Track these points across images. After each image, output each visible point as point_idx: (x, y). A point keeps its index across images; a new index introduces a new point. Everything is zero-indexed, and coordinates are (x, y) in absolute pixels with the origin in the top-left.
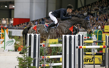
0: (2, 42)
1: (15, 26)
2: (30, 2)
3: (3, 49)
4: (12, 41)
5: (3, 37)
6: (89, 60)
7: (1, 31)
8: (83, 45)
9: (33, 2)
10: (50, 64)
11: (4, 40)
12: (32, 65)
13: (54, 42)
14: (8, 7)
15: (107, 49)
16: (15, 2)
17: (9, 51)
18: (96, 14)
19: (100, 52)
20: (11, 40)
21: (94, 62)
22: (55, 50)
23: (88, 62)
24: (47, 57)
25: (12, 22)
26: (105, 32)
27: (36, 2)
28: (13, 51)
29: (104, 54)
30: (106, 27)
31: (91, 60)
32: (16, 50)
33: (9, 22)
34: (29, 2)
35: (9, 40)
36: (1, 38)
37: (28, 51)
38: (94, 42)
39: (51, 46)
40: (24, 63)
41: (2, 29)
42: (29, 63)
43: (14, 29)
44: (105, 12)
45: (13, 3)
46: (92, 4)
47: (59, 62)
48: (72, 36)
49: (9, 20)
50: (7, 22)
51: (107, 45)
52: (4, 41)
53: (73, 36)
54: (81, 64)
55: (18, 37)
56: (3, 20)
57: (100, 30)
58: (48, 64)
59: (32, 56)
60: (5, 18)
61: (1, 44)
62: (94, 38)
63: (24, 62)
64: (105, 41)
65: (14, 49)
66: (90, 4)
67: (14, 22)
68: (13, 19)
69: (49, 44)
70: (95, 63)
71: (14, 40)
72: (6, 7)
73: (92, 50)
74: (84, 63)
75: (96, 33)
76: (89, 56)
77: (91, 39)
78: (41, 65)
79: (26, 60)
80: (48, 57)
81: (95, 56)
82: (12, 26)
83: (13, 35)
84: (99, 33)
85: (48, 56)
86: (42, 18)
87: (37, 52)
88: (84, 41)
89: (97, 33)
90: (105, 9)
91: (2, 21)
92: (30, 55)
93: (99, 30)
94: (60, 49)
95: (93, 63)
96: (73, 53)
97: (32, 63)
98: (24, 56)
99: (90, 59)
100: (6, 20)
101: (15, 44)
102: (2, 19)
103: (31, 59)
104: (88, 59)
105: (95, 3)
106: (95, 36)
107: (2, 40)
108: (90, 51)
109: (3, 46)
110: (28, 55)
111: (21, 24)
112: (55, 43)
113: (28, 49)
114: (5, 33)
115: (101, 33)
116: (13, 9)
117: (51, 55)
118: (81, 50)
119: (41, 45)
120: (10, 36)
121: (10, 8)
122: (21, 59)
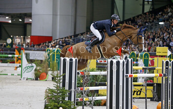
0: (17, 68)
2: (53, 15)
3: (20, 76)
4: (32, 66)
5: (17, 61)
6: (136, 93)
7: (15, 53)
8: (132, 73)
9: (56, 15)
10: (91, 98)
11: (20, 64)
12: (67, 99)
14: (23, 20)
15: (164, 78)
16: (32, 14)
17: (27, 80)
20: (30, 65)
21: (146, 95)
24: (85, 88)
25: (28, 41)
27: (60, 15)
28: (33, 80)
31: (139, 92)
32: (36, 79)
33: (24, 41)
35: (27, 66)
37: (61, 81)
38: (143, 69)
41: (16, 50)
42: (63, 96)
43: (31, 50)
44: (151, 28)
46: (134, 18)
49: (24, 39)
50: (21, 41)
52: (20, 66)
53: (121, 61)
54: (130, 97)
55: (40, 62)
56: (17, 38)
57: (146, 53)
58: (89, 98)
59: (67, 87)
60: (19, 35)
61: (15, 70)
63: (56, 94)
65: (33, 77)
66: (130, 19)
67: (31, 41)
68: (29, 37)
71: (34, 64)
72: (20, 20)
74: (133, 96)
76: (139, 87)
78: (79, 99)
79: (60, 93)
81: (148, 87)
85: (88, 88)
87: (73, 81)
90: (152, 25)
91: (16, 40)
92: (64, 85)
94: (99, 78)
96: (121, 84)
97: (67, 96)
98: (57, 86)
100: (21, 38)
101: (35, 70)
102: (15, 37)
103: (66, 90)
105: (138, 16)
106: (142, 60)
107: (17, 65)
110: (61, 86)
111: (42, 44)
113: (62, 77)
114: (22, 56)
115: (148, 57)
116: (30, 24)
118: (130, 79)
119: (78, 73)
121: (25, 22)
122: (52, 91)
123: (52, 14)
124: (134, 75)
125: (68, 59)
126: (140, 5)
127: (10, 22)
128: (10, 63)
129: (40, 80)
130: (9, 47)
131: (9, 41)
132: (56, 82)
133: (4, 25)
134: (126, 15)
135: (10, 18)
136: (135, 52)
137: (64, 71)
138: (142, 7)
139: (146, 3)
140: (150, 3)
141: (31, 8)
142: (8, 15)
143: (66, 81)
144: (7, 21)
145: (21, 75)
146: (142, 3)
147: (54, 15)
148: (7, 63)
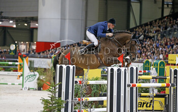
0: (20, 77)
1: (39, 54)
2: (61, 19)
3: (21, 86)
4: (35, 75)
5: (20, 69)
6: (145, 105)
7: (18, 60)
8: (137, 83)
9: (65, 19)
10: (89, 109)
11: (22, 73)
12: (63, 110)
13: (95, 78)
14: (29, 25)
15: (172, 88)
16: (39, 18)
17: (29, 89)
18: (156, 37)
19: (161, 93)
20: (33, 73)
21: (153, 107)
22: (97, 89)
23: (145, 108)
24: (84, 99)
25: (34, 47)
26: (169, 64)
27: (69, 19)
28: (36, 90)
29: (167, 96)
30: (171, 56)
31: (148, 105)
32: (39, 89)
33: (30, 47)
34: (59, 19)
35: (29, 74)
36: (18, 70)
37: (57, 90)
38: (153, 78)
39: (91, 82)
40: (51, 108)
41: (19, 57)
42: (59, 107)
43: (37, 58)
44: (169, 34)
45: (35, 20)
46: (151, 22)
47: (103, 107)
48: (121, 68)
49: (30, 45)
50: (26, 47)
51: (172, 82)
52: (22, 75)
53: (123, 69)
54: (134, 109)
55: (43, 70)
56: (21, 44)
57: (162, 61)
58: (87, 109)
59: (63, 98)
60: (25, 42)
61: (18, 79)
62: (154, 72)
63: (51, 105)
64: (169, 77)
65: (36, 87)
66: (147, 23)
67: (37, 48)
68: (35, 43)
69: (88, 80)
70: (154, 109)
71: (36, 73)
72: (26, 25)
73: (151, 90)
74: (138, 109)
75: (155, 64)
76: (145, 98)
77: (148, 74)
78: (77, 110)
79: (55, 104)
80: (87, 100)
81: (155, 99)
82: (35, 54)
83: (35, 66)
84: (160, 65)
85: (86, 98)
86: (78, 42)
87: (70, 91)
88: (139, 77)
89: (157, 65)
90: (170, 31)
91: (20, 46)
92: (60, 96)
93: (160, 61)
95: (151, 108)
96: (122, 94)
97: (63, 107)
98: (52, 96)
99: (148, 103)
100: (26, 45)
101: (38, 79)
102: (19, 43)
103: (62, 101)
104: (144, 103)
105: (156, 21)
106: (154, 69)
107: (19, 73)
108: (148, 92)
109: (21, 83)
110: (57, 96)
111: (47, 51)
112: (97, 79)
113: (57, 86)
114: (23, 64)
115: (164, 66)
116: (37, 28)
117: (90, 96)
119: (76, 82)
120: (32, 68)
121: (32, 26)
122: (47, 102)
123: (60, 17)
124: (138, 85)
125: (64, 67)
126: (159, 8)
127: (15, 26)
128: (14, 71)
129: (43, 90)
130: (12, 53)
131: (13, 47)
132: (51, 92)
133: (9, 30)
134: (143, 20)
135: (15, 23)
136: (150, 60)
137: (61, 80)
138: (161, 10)
139: (166, 6)
140: (169, 6)
141: (38, 11)
142: (12, 19)
143: (63, 91)
144: (11, 26)
145: (23, 85)
146: (161, 6)
147: (63, 19)
148: (10, 71)
